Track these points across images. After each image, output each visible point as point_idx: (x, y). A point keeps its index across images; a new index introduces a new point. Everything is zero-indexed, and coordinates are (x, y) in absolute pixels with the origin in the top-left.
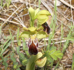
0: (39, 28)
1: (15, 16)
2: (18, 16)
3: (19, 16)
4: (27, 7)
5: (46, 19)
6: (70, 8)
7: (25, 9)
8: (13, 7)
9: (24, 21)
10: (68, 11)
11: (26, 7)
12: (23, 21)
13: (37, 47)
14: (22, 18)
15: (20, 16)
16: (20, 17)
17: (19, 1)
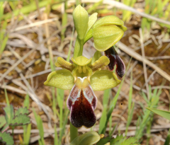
0: (97, 61)
1: (16, 76)
2: (21, 75)
3: (24, 75)
4: (43, 58)
5: (116, 35)
6: (140, 63)
7: (38, 61)
8: (12, 57)
9: (36, 87)
10: (135, 69)
11: (40, 58)
12: (34, 86)
13: (93, 108)
14: (32, 82)
15: (27, 77)
16: (27, 79)
17: (26, 45)
